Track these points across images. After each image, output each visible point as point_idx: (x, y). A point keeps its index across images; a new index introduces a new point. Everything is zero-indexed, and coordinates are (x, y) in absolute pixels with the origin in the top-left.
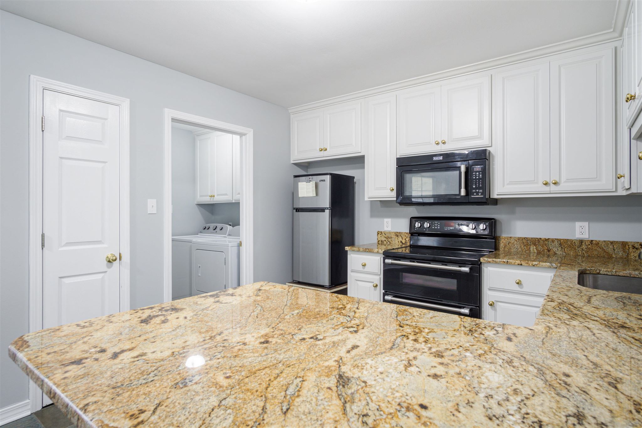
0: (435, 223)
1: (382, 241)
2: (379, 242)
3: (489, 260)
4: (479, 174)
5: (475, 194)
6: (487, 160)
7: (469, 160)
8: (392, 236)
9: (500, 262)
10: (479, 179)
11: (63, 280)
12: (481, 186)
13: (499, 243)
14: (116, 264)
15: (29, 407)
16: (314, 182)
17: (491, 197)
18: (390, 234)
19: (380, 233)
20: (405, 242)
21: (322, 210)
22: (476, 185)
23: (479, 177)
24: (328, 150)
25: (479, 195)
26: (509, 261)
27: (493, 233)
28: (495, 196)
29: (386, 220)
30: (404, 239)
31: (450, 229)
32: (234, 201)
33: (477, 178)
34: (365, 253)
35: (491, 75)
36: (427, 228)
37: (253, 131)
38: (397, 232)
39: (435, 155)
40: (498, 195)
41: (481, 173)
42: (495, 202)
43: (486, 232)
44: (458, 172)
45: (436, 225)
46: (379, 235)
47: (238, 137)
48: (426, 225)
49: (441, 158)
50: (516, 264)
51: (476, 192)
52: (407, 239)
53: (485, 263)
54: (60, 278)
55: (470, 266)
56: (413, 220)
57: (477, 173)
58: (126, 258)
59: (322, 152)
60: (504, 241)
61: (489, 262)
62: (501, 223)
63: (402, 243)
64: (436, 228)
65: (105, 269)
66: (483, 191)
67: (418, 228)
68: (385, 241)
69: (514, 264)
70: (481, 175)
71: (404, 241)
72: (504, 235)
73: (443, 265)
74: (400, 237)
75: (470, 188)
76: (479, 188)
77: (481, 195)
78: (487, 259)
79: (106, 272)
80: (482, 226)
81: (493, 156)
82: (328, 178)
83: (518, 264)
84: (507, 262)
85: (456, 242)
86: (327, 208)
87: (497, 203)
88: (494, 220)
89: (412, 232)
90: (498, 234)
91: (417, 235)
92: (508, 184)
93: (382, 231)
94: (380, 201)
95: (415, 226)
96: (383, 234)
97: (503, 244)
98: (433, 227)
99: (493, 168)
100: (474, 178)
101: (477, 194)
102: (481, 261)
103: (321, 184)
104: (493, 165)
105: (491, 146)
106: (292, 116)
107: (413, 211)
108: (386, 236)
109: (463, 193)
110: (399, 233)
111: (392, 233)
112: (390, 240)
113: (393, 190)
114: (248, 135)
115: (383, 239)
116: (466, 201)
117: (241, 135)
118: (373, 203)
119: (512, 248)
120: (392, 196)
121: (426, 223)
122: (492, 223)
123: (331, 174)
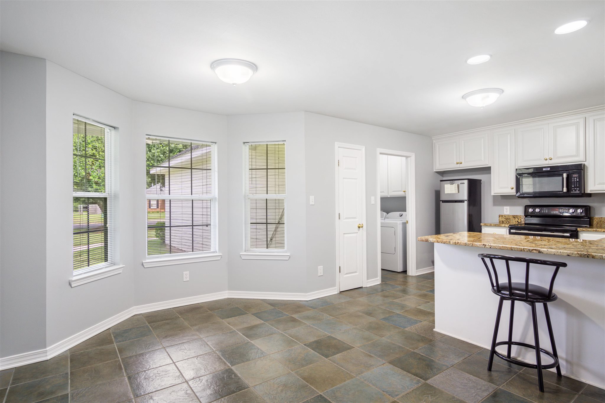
0: (544, 209)
1: (502, 221)
2: (501, 222)
3: (584, 229)
4: (577, 179)
5: (574, 191)
6: (582, 170)
7: (569, 170)
8: (511, 218)
9: (591, 230)
10: (577, 182)
11: (345, 235)
12: (578, 186)
13: (593, 221)
14: (361, 228)
15: (337, 290)
16: (457, 184)
17: (586, 192)
18: (509, 216)
19: (501, 216)
20: (521, 222)
21: (462, 201)
22: (574, 185)
23: (576, 181)
24: (463, 163)
25: (576, 191)
26: (597, 229)
27: (588, 215)
28: (589, 192)
29: (505, 207)
30: (520, 219)
31: (556, 213)
32: (389, 196)
33: (575, 181)
34: (496, 227)
35: (585, 118)
36: (538, 212)
37: (415, 154)
38: (514, 215)
39: (545, 167)
40: (590, 191)
41: (578, 178)
42: (590, 195)
43: (583, 214)
44: (561, 178)
45: (545, 210)
46: (500, 217)
47: (405, 158)
48: (537, 210)
49: (549, 169)
50: (602, 231)
51: (574, 190)
52: (522, 220)
53: (581, 231)
54: (344, 234)
55: (571, 233)
56: (527, 207)
57: (575, 178)
58: (365, 227)
59: (458, 164)
60: (597, 220)
61: (584, 230)
62: (594, 208)
63: (518, 222)
64: (545, 212)
65: (357, 231)
66: (579, 189)
67: (531, 212)
68: (505, 221)
69: (601, 232)
70: (578, 179)
71: (519, 221)
72: (597, 216)
73: (551, 232)
74: (517, 218)
75: (570, 187)
76: (577, 187)
77: (578, 191)
78: (582, 229)
79: (357, 233)
80: (579, 211)
81: (587, 167)
82: (466, 182)
83: (604, 231)
84: (596, 230)
85: (560, 221)
86: (466, 200)
87: (591, 196)
88: (589, 207)
89: (526, 214)
90: (592, 216)
91: (530, 217)
92: (597, 185)
93: (503, 214)
94: (501, 195)
95: (529, 211)
96: (504, 217)
97: (596, 222)
98: (543, 212)
99: (587, 175)
100: (573, 181)
101: (575, 190)
102: (578, 230)
103: (461, 186)
104: (587, 172)
105: (586, 161)
106: (434, 141)
107: (527, 202)
108: (506, 218)
109: (565, 190)
110: (516, 216)
111: (511, 216)
112: (509, 220)
113: (513, 188)
114: (412, 157)
115: (504, 220)
116: (568, 195)
117: (407, 157)
118: (495, 197)
119: (603, 225)
120: (513, 192)
121: (537, 209)
122: (587, 209)
123: (468, 179)
